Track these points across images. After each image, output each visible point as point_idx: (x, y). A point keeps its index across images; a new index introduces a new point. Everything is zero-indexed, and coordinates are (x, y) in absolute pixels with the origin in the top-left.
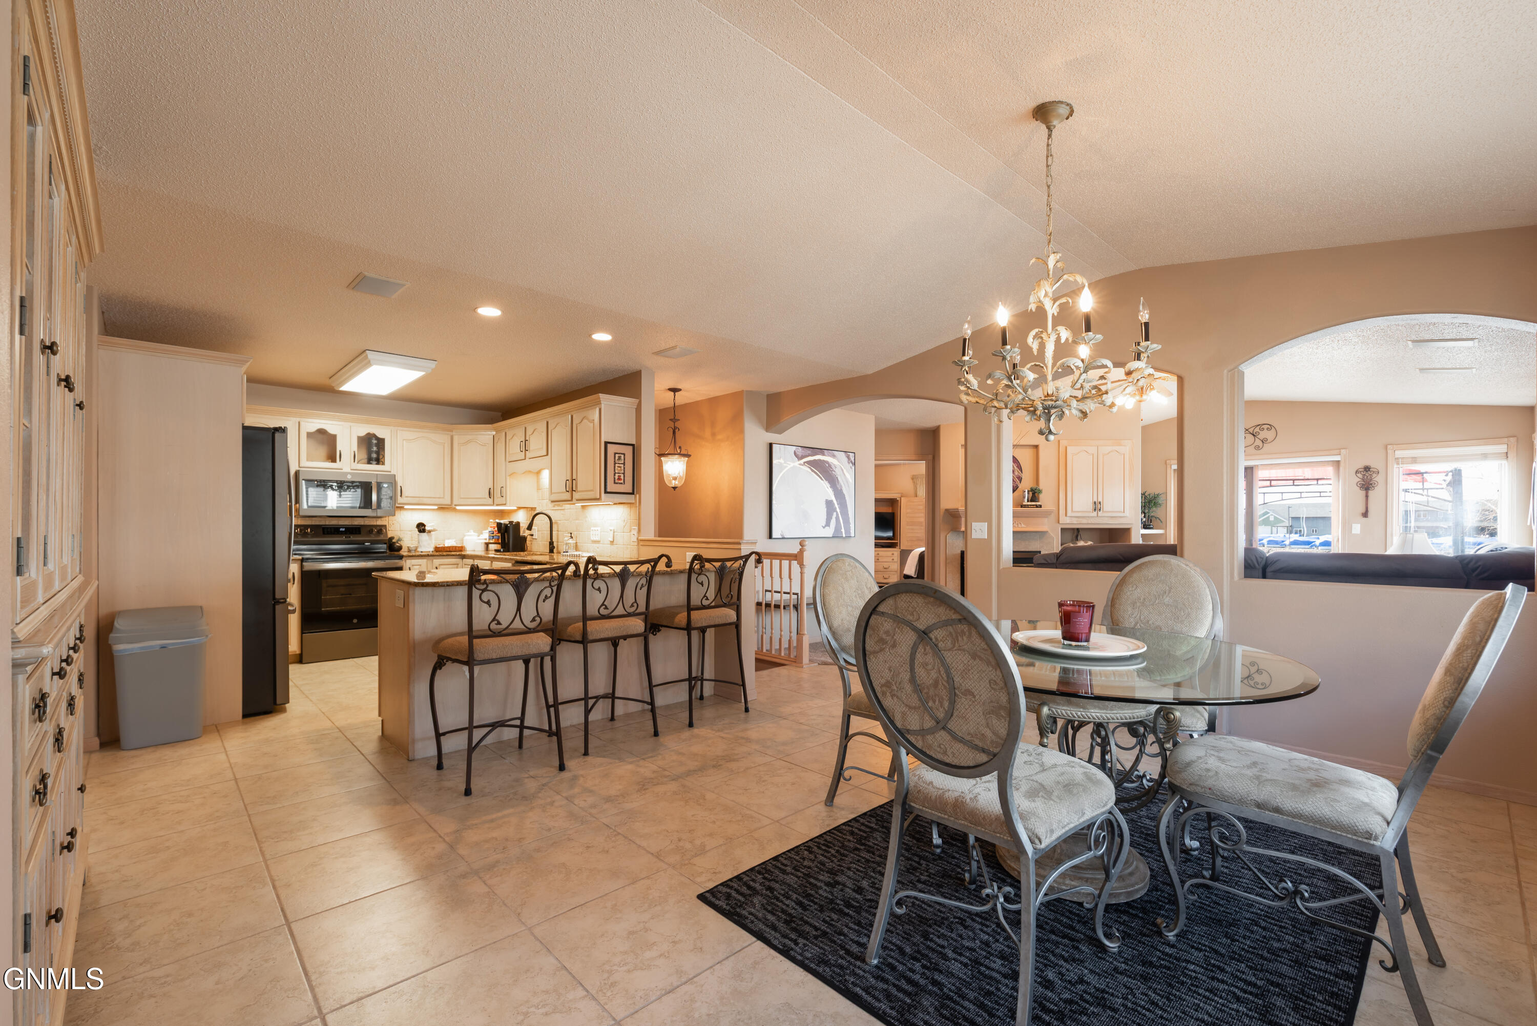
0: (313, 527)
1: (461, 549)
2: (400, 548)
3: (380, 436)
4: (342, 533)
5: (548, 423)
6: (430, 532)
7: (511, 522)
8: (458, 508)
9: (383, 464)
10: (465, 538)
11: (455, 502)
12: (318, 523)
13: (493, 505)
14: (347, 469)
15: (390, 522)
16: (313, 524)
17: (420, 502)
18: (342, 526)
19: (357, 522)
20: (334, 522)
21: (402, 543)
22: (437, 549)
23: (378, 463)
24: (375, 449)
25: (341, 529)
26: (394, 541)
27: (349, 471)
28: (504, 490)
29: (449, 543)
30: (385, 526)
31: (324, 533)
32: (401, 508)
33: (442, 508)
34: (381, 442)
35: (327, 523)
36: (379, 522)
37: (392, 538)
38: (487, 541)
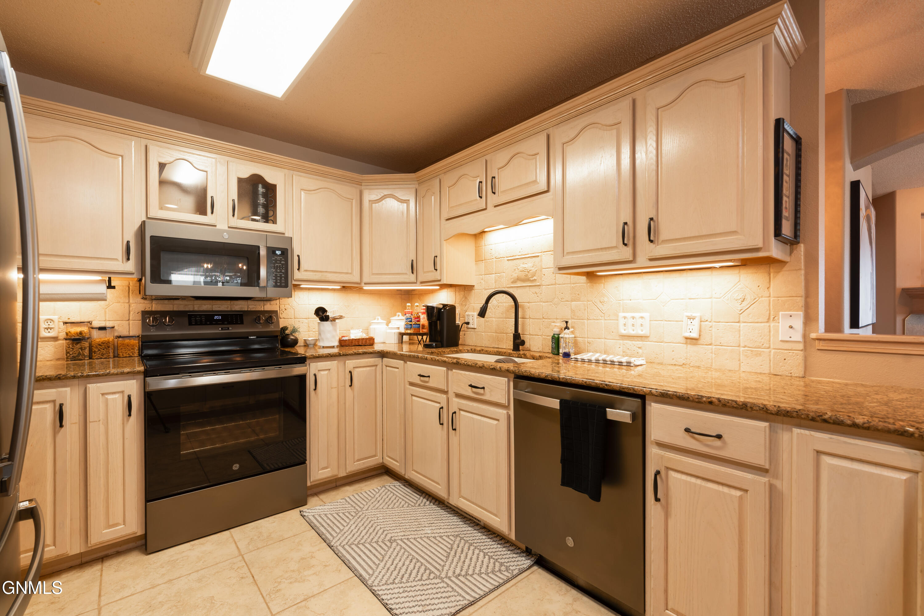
0: (173, 314)
1: (370, 342)
2: (295, 342)
3: (270, 180)
4: (217, 322)
5: (548, 137)
6: (334, 319)
7: (445, 306)
8: (366, 288)
9: (274, 222)
10: (371, 327)
11: (365, 280)
12: (182, 308)
13: (416, 283)
14: (222, 226)
15: (282, 307)
16: (175, 309)
17: (323, 279)
18: (218, 313)
19: (238, 306)
20: (206, 306)
21: (296, 335)
22: (343, 343)
23: (267, 221)
24: (261, 200)
25: (216, 317)
26: (287, 332)
27: (226, 228)
28: (438, 260)
29: (356, 334)
30: (276, 312)
31: (190, 324)
32: (297, 287)
33: (346, 288)
34: (271, 190)
35: (196, 309)
36: (268, 307)
37: (284, 329)
38: (403, 330)
